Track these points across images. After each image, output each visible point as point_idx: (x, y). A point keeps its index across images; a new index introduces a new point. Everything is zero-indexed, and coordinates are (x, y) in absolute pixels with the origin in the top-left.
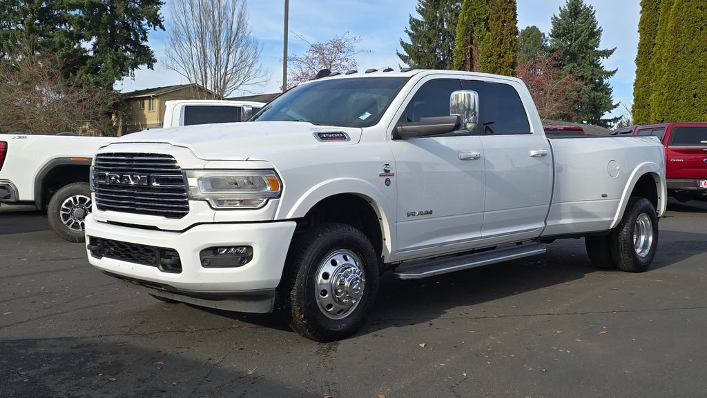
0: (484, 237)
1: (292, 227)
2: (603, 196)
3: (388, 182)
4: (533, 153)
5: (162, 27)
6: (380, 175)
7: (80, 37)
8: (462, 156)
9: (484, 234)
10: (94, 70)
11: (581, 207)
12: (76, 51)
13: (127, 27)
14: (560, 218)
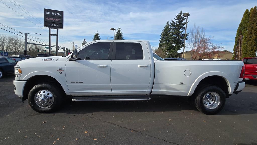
0: (113, 92)
1: (24, 83)
2: (181, 83)
3: (61, 73)
4: (139, 66)
5: (188, 40)
6: (57, 71)
7: (173, 43)
8: (98, 66)
9: (113, 91)
10: (174, 49)
11: (170, 86)
12: (171, 46)
13: (181, 41)
14: (160, 89)
